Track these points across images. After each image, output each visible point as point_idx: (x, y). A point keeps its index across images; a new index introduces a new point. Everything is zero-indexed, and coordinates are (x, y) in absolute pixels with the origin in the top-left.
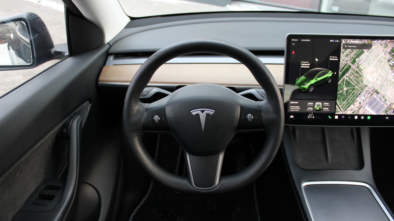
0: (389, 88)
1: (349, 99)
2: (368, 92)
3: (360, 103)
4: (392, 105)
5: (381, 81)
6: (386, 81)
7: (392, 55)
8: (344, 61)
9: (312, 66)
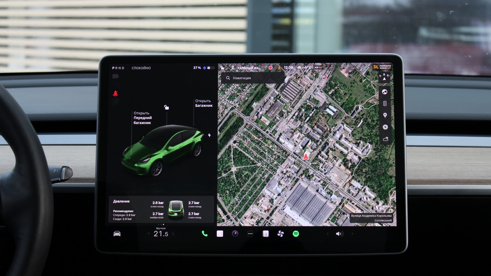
0: (334, 165)
1: (246, 191)
2: (288, 174)
3: (270, 201)
4: (347, 203)
5: (314, 150)
6: (325, 150)
7: (330, 93)
8: (226, 108)
9: (155, 123)
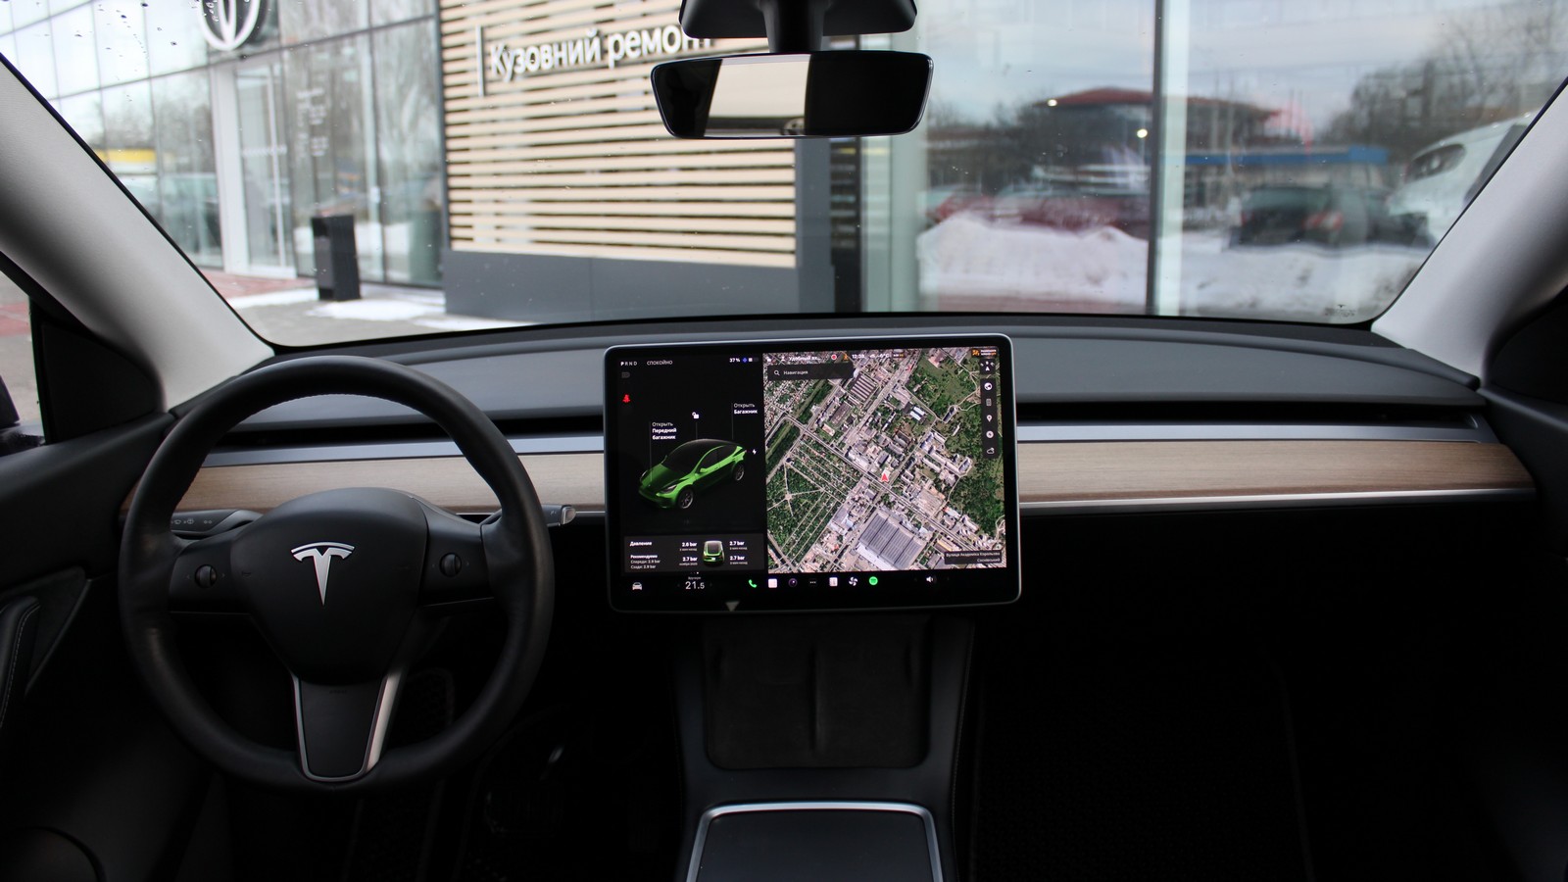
0: (922, 488)
1: (806, 526)
2: (861, 502)
3: (838, 538)
4: (940, 538)
5: (895, 468)
6: (910, 468)
7: (915, 390)
8: (776, 414)
9: (681, 436)
